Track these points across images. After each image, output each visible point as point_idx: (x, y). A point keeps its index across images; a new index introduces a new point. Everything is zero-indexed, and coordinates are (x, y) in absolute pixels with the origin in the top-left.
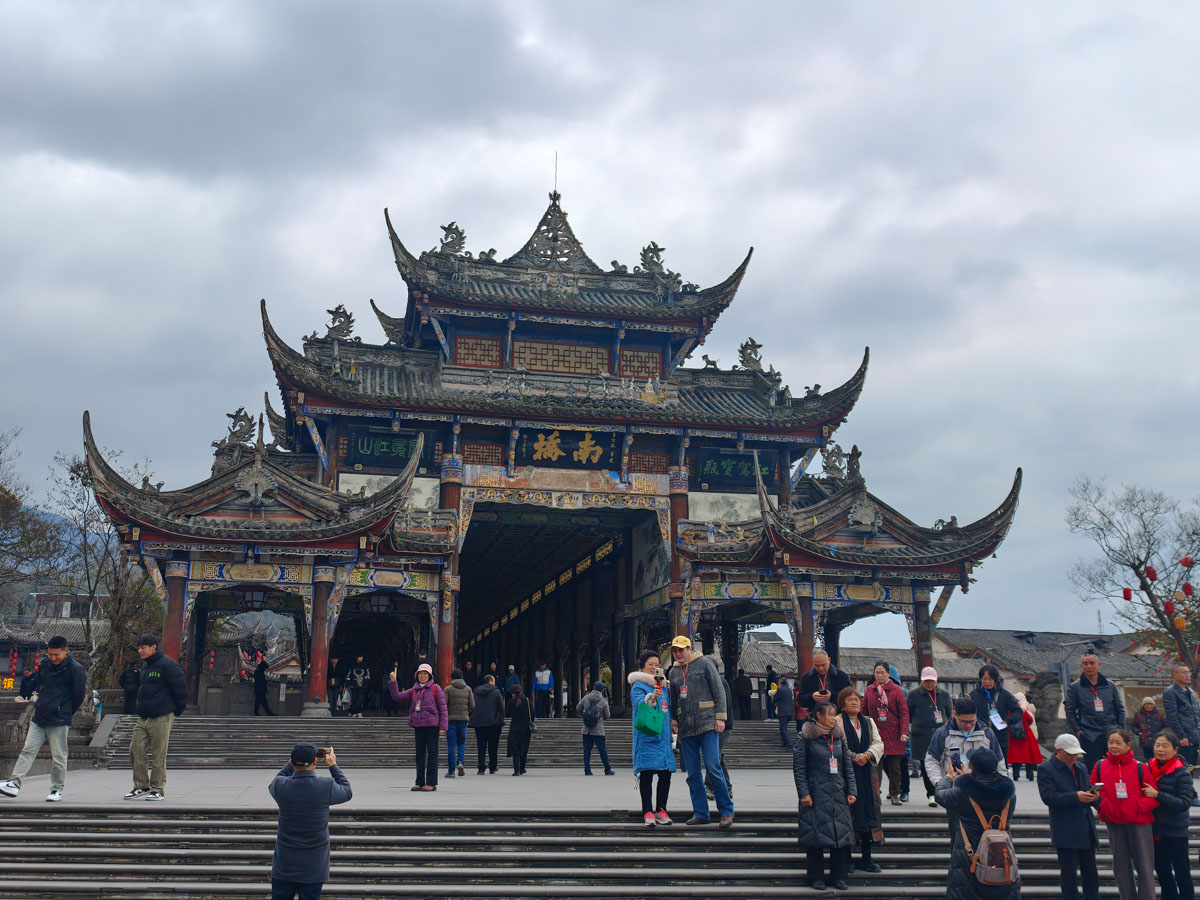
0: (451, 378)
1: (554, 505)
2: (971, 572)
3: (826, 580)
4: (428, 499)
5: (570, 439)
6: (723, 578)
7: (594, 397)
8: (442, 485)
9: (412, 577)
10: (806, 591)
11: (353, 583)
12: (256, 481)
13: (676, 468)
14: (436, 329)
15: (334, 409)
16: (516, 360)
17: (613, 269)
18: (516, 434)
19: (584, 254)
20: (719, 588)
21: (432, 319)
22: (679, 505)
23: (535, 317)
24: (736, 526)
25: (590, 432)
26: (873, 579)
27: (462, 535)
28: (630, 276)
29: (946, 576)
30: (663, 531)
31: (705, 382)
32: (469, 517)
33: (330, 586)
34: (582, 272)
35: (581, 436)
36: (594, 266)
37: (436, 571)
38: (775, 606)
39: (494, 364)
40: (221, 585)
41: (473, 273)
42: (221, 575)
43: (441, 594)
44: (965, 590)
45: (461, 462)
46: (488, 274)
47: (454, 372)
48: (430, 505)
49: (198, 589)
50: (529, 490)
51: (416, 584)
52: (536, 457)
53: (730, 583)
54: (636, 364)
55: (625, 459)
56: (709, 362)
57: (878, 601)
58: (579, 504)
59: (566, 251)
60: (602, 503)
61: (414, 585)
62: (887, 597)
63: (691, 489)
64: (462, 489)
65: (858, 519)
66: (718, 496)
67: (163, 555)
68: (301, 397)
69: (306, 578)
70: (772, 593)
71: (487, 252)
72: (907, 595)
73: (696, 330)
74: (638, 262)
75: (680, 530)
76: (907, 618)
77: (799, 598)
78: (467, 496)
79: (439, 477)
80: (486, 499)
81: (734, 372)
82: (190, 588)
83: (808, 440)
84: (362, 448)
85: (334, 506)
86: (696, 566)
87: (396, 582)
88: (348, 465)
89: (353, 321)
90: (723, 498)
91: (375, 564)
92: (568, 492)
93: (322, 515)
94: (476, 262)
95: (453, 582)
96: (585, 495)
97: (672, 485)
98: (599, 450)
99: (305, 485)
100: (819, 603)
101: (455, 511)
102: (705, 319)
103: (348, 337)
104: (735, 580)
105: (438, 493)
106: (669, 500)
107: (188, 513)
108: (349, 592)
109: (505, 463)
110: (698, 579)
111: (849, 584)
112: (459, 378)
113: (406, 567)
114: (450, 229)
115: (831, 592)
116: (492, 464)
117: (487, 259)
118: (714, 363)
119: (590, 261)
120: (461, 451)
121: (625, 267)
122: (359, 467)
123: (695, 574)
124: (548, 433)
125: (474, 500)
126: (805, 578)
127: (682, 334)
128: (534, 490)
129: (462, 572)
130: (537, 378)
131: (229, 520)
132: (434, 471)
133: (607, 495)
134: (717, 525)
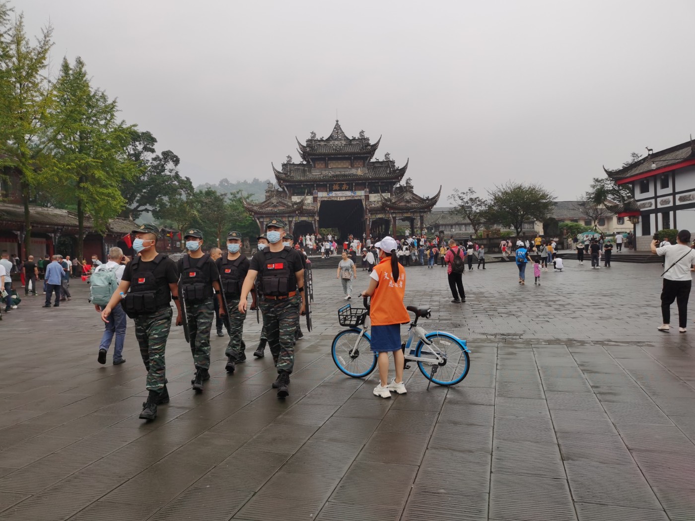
0: (314, 172)
1: (338, 200)
2: (431, 209)
5: (341, 185)
6: (377, 214)
7: (346, 174)
8: (314, 197)
9: (308, 218)
10: (394, 215)
11: (296, 220)
12: (274, 200)
13: (366, 189)
14: (310, 161)
15: (289, 183)
16: (329, 166)
17: (353, 138)
18: (328, 185)
19: (345, 135)
20: (375, 216)
21: (309, 159)
22: (367, 197)
23: (331, 156)
25: (345, 182)
26: (408, 212)
27: (318, 208)
28: (357, 139)
29: (427, 210)
30: (363, 204)
31: (377, 165)
32: (320, 204)
33: (291, 221)
34: (345, 140)
35: (343, 184)
36: (348, 138)
37: (313, 216)
38: (388, 219)
39: (324, 167)
41: (319, 143)
43: (315, 221)
44: (430, 212)
45: (317, 192)
46: (322, 143)
47: (316, 170)
48: (311, 202)
49: (266, 223)
50: (333, 197)
51: (310, 219)
52: (334, 189)
54: (357, 164)
55: (354, 188)
58: (344, 199)
59: (340, 135)
60: (349, 198)
62: (413, 215)
63: (370, 194)
65: (406, 198)
66: (376, 194)
67: (258, 218)
68: (282, 182)
69: (287, 220)
70: (387, 216)
71: (321, 138)
72: (418, 215)
73: (370, 155)
74: (359, 136)
75: (367, 203)
78: (319, 199)
80: (323, 200)
81: (383, 162)
82: (264, 223)
83: (396, 180)
84: (296, 191)
85: (291, 204)
86: (369, 211)
87: (306, 219)
88: (293, 194)
89: (292, 158)
90: (378, 195)
91: (300, 216)
92: (341, 196)
93: (288, 207)
94: (319, 141)
95: (317, 218)
96: (345, 197)
97: (365, 193)
98: (348, 187)
99: (285, 200)
100: (398, 217)
101: (316, 203)
102: (372, 152)
103: (291, 163)
104: (379, 214)
105: (313, 199)
106: (365, 196)
107: (262, 209)
108: (296, 222)
109: (327, 191)
111: (405, 213)
112: (316, 172)
113: (307, 216)
114: (312, 133)
115: (401, 215)
116: (324, 191)
117: (322, 140)
118: (378, 160)
120: (317, 190)
121: (355, 137)
122: (295, 195)
123: (369, 213)
124: (336, 184)
125: (321, 200)
126: (394, 213)
129: (319, 215)
130: (334, 170)
131: (270, 209)
132: (312, 194)
133: (350, 196)
134: (375, 202)
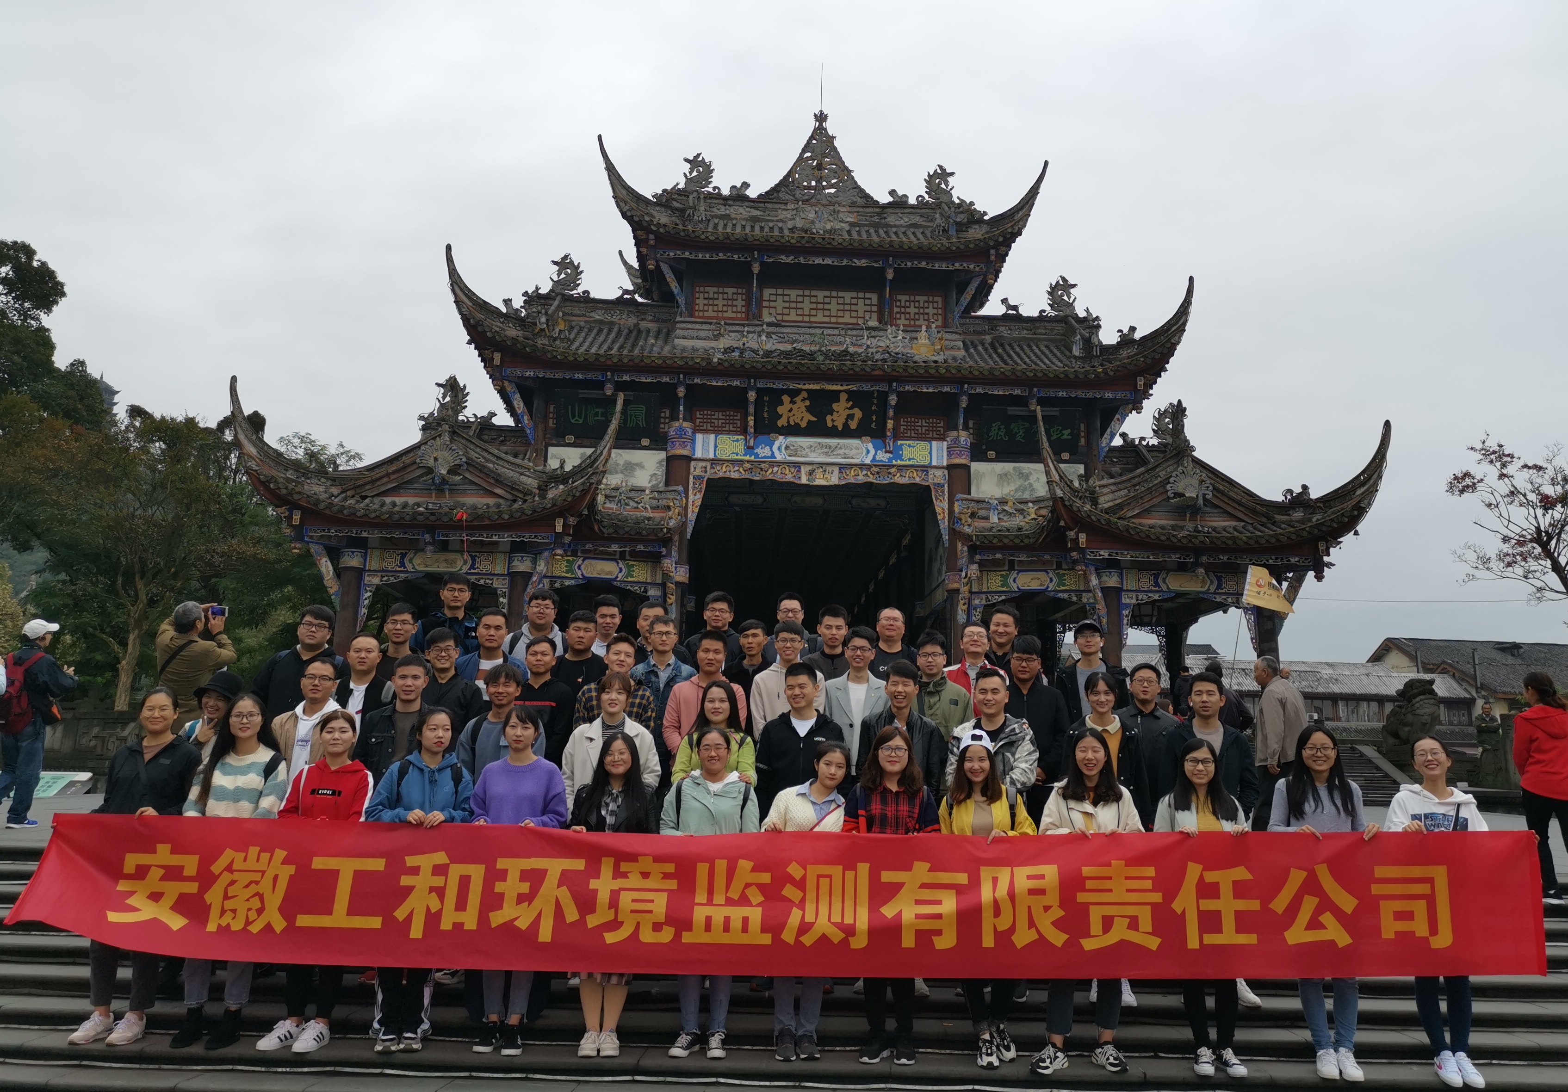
0: (686, 333)
1: (804, 480)
2: (1328, 555)
3: (1139, 567)
4: (652, 476)
5: (821, 401)
6: (1011, 568)
7: (852, 349)
8: (670, 459)
9: (629, 567)
10: (1112, 581)
11: (557, 573)
13: (955, 433)
14: (667, 276)
15: (537, 371)
16: (765, 311)
17: (891, 199)
18: (752, 395)
19: (856, 183)
20: (1005, 578)
21: (662, 264)
22: (960, 478)
23: (783, 257)
24: (1026, 502)
25: (844, 391)
26: (1196, 564)
27: (692, 516)
28: (913, 207)
29: (1293, 560)
30: (938, 510)
31: (1004, 331)
32: (699, 496)
33: (527, 576)
34: (853, 205)
35: (835, 396)
36: (867, 197)
37: (654, 559)
38: (1074, 599)
39: (739, 315)
40: (402, 575)
41: (723, 210)
42: (403, 564)
43: (663, 586)
44: (1319, 577)
45: (690, 431)
46: (739, 211)
47: (690, 326)
48: (654, 482)
50: (773, 464)
51: (635, 574)
52: (781, 422)
53: (1019, 571)
54: (912, 310)
55: (890, 424)
56: (1010, 307)
57: (1207, 592)
58: (834, 479)
59: (834, 181)
60: (861, 478)
61: (632, 576)
62: (1219, 586)
63: (974, 459)
64: (693, 463)
65: (1180, 490)
66: (1009, 466)
67: (334, 543)
68: (497, 358)
69: (501, 568)
70: (1071, 583)
71: (739, 185)
73: (982, 266)
74: (922, 190)
75: (957, 509)
76: (1246, 613)
77: (1103, 589)
78: (698, 472)
79: (666, 450)
80: (721, 474)
81: (1042, 318)
83: (1122, 395)
84: (573, 417)
85: (531, 482)
86: (973, 550)
87: (610, 573)
88: (559, 437)
89: (582, 272)
90: (1014, 468)
91: (584, 552)
92: (821, 465)
94: (725, 199)
95: (678, 572)
96: (842, 467)
97: (950, 454)
98: (858, 413)
99: (503, 459)
100: (1130, 594)
101: (680, 488)
102: (992, 252)
103: (575, 292)
104: (1026, 567)
105: (664, 468)
106: (946, 472)
107: (363, 494)
108: (552, 583)
109: (744, 431)
110: (975, 567)
111: (1168, 571)
112: (695, 333)
113: (622, 556)
114: (695, 162)
115: (1146, 582)
116: (729, 432)
117: (738, 196)
118: (1015, 308)
119: (863, 191)
120: (690, 418)
121: (905, 196)
122: (570, 439)
123: (971, 561)
124: (793, 394)
125: (707, 475)
126: (1112, 564)
127: (969, 272)
128: (779, 464)
130: (789, 330)
131: (411, 500)
132: (659, 442)
133: (868, 467)
134: (1003, 502)
